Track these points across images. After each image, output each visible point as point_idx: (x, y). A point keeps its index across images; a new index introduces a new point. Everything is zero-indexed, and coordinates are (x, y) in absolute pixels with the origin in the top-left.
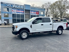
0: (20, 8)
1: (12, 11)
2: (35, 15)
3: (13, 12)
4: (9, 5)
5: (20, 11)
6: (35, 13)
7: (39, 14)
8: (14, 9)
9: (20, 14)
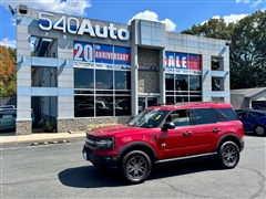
0: (113, 36)
1: (76, 52)
2: (182, 72)
3: (77, 57)
5: (114, 56)
6: (184, 62)
7: (200, 67)
8: (84, 44)
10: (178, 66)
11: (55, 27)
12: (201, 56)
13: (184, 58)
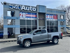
0: (31, 10)
2: (52, 20)
3: (21, 16)
4: (16, 7)
5: (32, 16)
6: (52, 17)
8: (23, 12)
9: (32, 19)
10: (51, 18)
11: (14, 8)
12: (57, 15)
13: (52, 16)
